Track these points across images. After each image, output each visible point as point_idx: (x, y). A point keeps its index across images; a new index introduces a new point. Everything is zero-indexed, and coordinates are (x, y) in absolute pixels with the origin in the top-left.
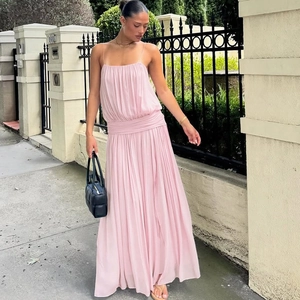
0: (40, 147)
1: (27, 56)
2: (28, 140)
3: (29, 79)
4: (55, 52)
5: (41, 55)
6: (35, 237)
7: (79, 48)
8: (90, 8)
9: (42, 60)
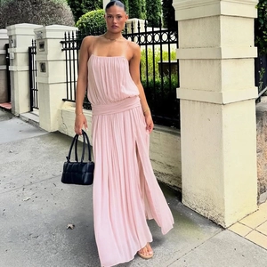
0: (29, 121)
1: (18, 50)
2: (19, 117)
3: (20, 68)
4: (42, 46)
5: (30, 49)
6: (27, 183)
7: (62, 42)
8: (71, 12)
9: (31, 53)
